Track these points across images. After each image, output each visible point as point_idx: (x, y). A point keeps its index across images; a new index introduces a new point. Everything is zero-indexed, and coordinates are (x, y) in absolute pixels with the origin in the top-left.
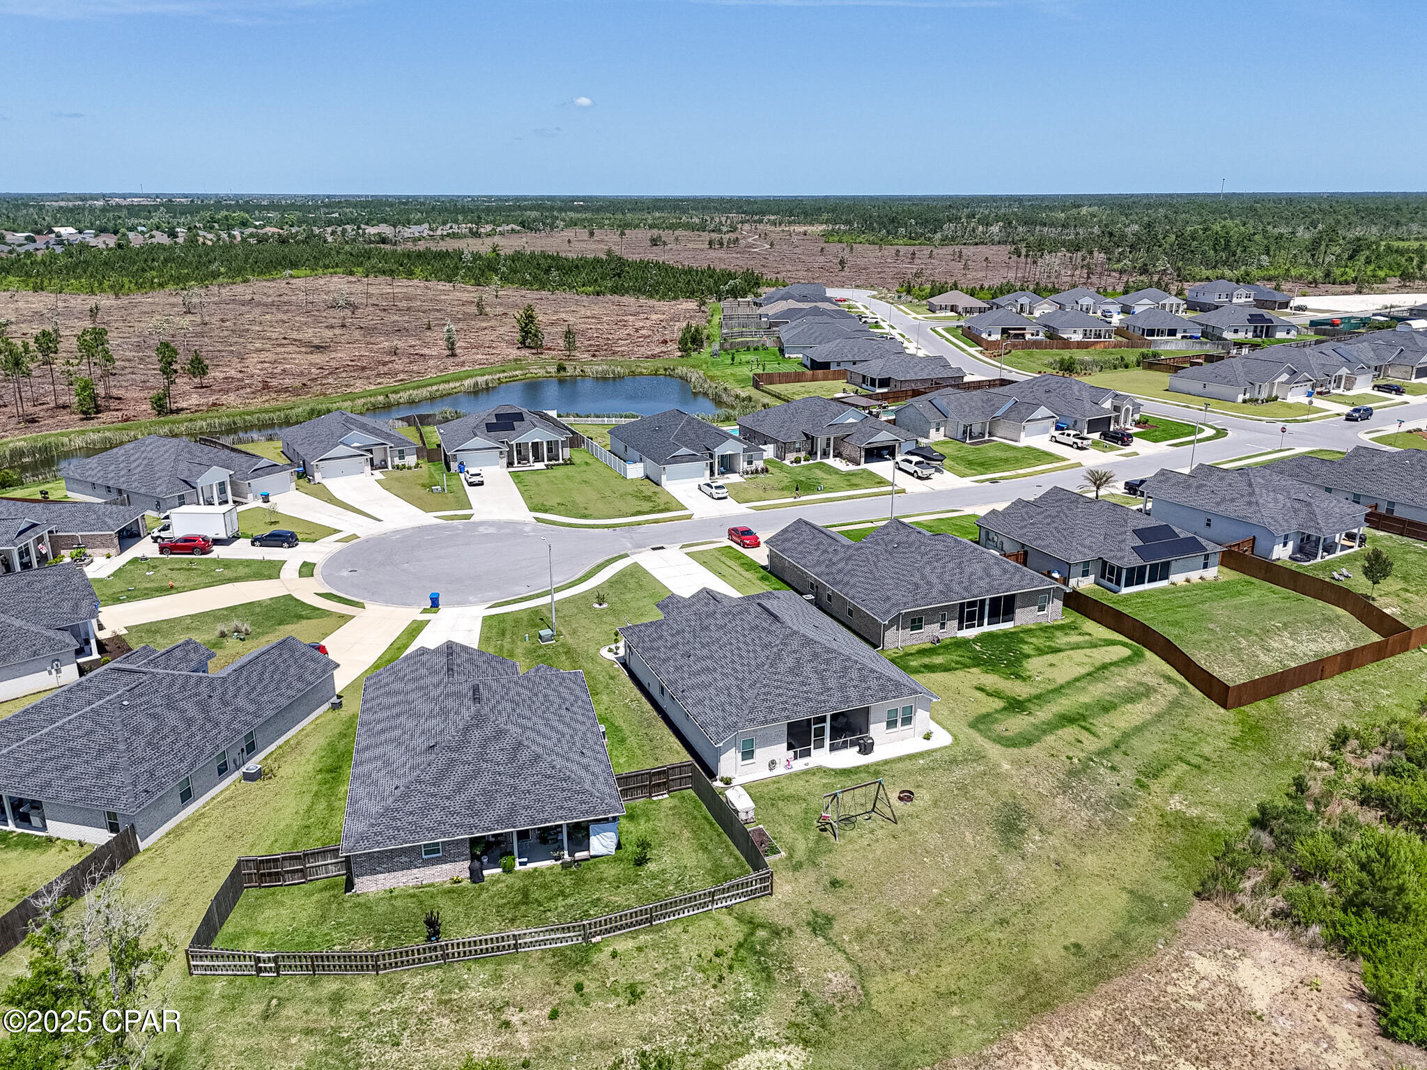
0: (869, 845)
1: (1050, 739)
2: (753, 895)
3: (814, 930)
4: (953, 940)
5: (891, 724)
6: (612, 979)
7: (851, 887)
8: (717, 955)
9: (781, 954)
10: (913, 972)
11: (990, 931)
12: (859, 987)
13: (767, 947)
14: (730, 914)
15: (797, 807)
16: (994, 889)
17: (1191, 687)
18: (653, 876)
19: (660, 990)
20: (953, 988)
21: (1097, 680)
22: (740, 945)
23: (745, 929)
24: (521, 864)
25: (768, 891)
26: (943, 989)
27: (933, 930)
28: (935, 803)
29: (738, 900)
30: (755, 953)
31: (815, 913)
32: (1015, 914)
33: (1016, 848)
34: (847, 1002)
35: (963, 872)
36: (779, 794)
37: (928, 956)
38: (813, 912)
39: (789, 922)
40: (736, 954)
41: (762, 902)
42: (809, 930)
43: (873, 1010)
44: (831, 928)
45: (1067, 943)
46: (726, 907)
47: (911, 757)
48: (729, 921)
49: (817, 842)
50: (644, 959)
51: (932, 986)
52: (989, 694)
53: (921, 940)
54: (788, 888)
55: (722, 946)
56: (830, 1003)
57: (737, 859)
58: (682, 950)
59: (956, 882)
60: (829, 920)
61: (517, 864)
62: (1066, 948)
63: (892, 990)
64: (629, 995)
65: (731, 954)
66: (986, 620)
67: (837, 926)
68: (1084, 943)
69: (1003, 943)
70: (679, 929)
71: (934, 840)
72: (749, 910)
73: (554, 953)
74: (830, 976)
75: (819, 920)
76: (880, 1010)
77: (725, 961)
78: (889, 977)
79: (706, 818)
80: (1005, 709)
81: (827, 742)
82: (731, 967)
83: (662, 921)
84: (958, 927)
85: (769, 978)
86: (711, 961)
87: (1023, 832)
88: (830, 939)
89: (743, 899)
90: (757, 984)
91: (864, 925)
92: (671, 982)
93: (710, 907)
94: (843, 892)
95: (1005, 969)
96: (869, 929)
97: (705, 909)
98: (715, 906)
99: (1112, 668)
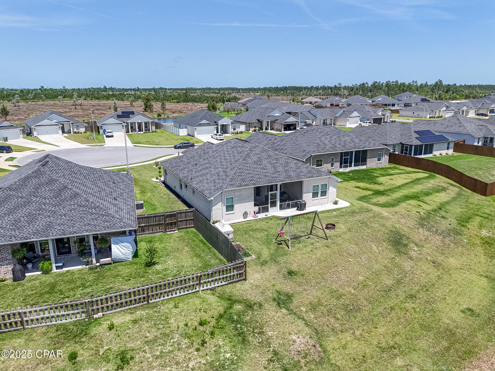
0: (311, 251)
1: (404, 205)
2: (232, 281)
3: (279, 304)
4: (381, 309)
5: (315, 195)
6: (106, 348)
7: (303, 275)
8: (201, 324)
9: (254, 322)
10: (357, 333)
11: (405, 303)
12: (318, 346)
13: (242, 317)
14: (214, 294)
15: (262, 234)
16: (399, 277)
17: (464, 188)
18: (158, 273)
19: (148, 355)
20: (392, 343)
21: (417, 184)
22: (221, 316)
23: (225, 304)
24: (57, 268)
25: (243, 277)
26: (384, 345)
27: (365, 303)
28: (349, 230)
29: (220, 284)
30: (233, 322)
31: (279, 292)
32: (418, 292)
33: (405, 254)
34: (309, 358)
35: (377, 267)
36: (250, 228)
37: (366, 321)
38: (277, 292)
39: (259, 299)
40: (217, 323)
41: (238, 285)
42: (275, 304)
43: (332, 364)
44: (291, 303)
45: (461, 308)
46: (211, 289)
47: (328, 211)
48: (212, 299)
49: (276, 250)
50: (138, 330)
51: (375, 342)
52: (362, 189)
53: (358, 310)
54: (257, 276)
55: (206, 317)
56: (296, 359)
57: (221, 260)
58: (172, 321)
59: (373, 272)
60: (289, 297)
61: (54, 268)
62: (463, 312)
63: (344, 347)
64: (119, 362)
65: (213, 322)
66: (353, 164)
67: (295, 302)
68: (474, 308)
69: (418, 310)
70: (171, 305)
71: (353, 248)
72: (228, 290)
73: (58, 328)
74: (294, 337)
75: (282, 297)
76: (339, 364)
77: (208, 329)
78: (340, 336)
79: (201, 241)
80: (373, 194)
81: (278, 203)
82: (212, 333)
83: (158, 300)
84: (382, 300)
85: (244, 341)
86: (196, 329)
87: (406, 245)
88: (291, 310)
89: (224, 283)
90: (234, 346)
91: (316, 300)
92: (159, 348)
93: (198, 289)
94: (299, 279)
95: (425, 327)
96: (320, 303)
97: (194, 291)
98: (202, 289)
99: (422, 180)
